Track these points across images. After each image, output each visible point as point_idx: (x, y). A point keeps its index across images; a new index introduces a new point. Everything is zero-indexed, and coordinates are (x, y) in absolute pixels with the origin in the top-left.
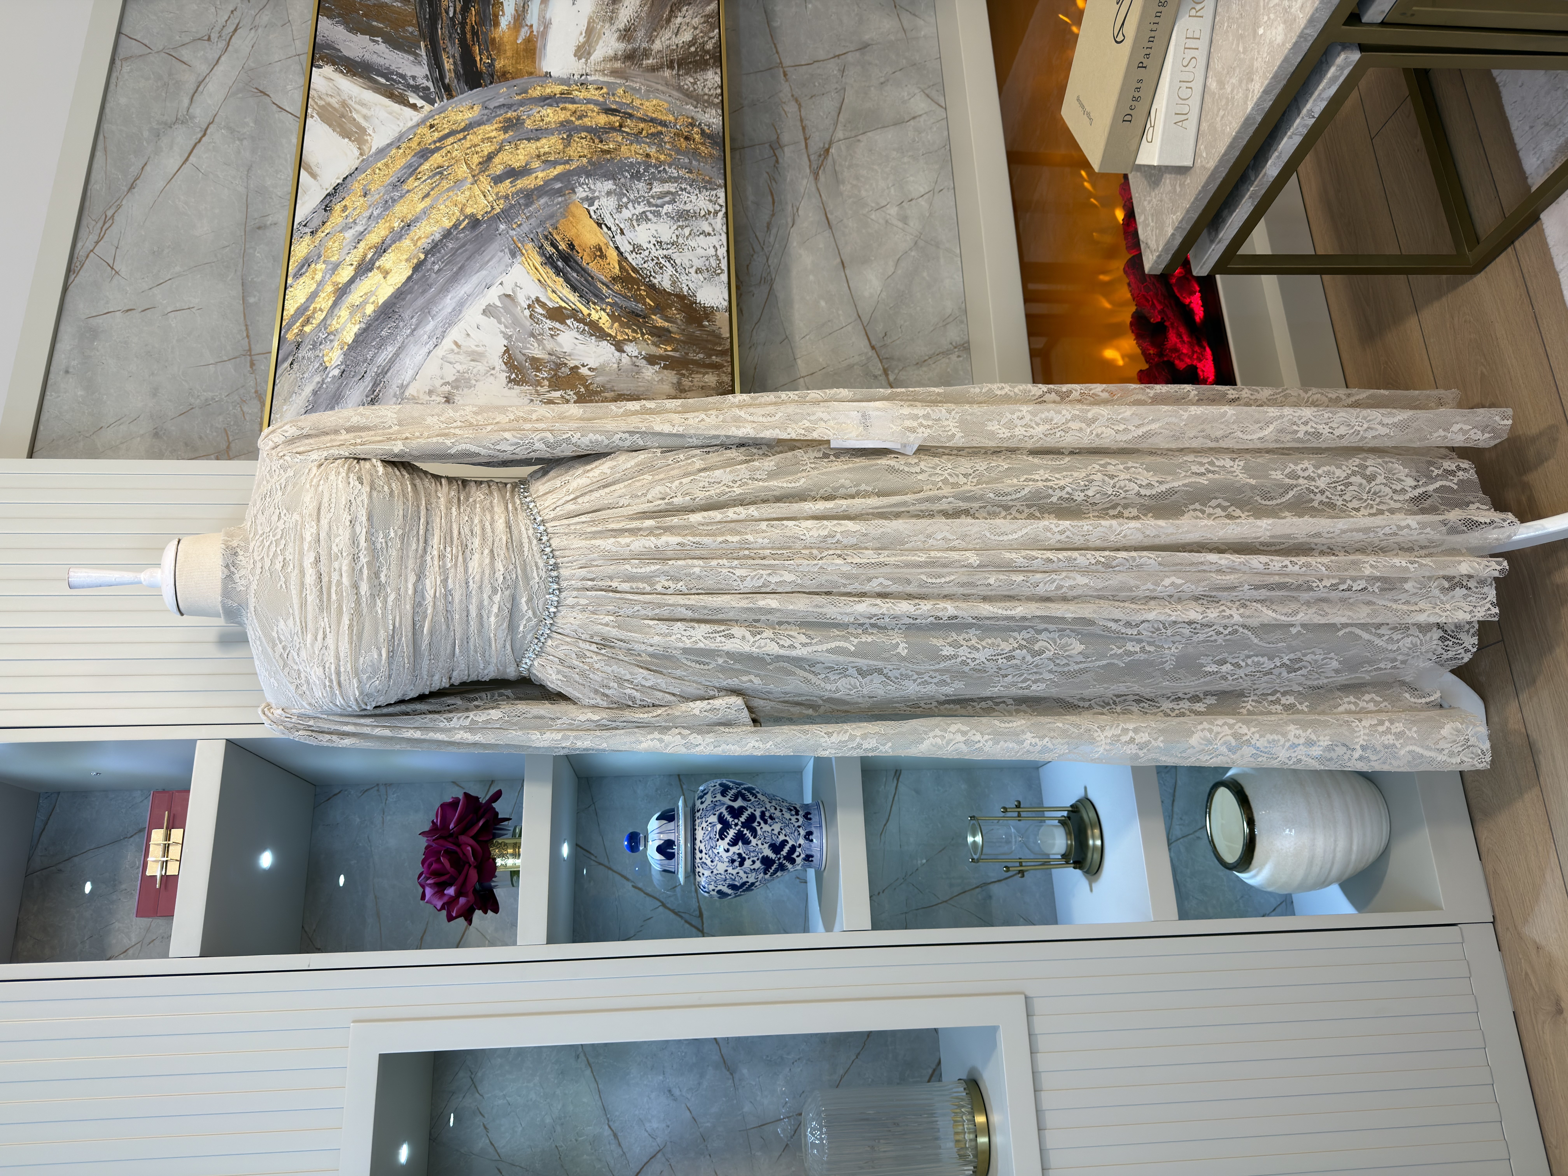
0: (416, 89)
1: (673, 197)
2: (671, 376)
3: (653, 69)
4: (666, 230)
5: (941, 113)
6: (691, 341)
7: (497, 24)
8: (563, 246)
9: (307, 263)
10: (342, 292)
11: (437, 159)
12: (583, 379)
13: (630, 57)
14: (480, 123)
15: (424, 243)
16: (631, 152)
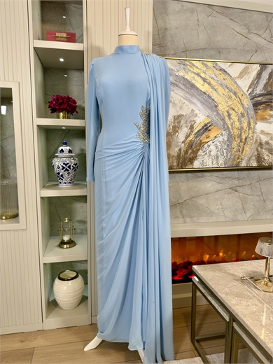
0: (253, 90)
1: (222, 155)
2: (176, 154)
3: (257, 150)
4: (214, 153)
5: (246, 219)
6: (185, 159)
7: (271, 110)
8: (210, 128)
9: (206, 65)
10: (198, 75)
11: (234, 96)
12: (175, 134)
13: (261, 144)
14: (243, 107)
15: (211, 94)
16: (235, 144)
